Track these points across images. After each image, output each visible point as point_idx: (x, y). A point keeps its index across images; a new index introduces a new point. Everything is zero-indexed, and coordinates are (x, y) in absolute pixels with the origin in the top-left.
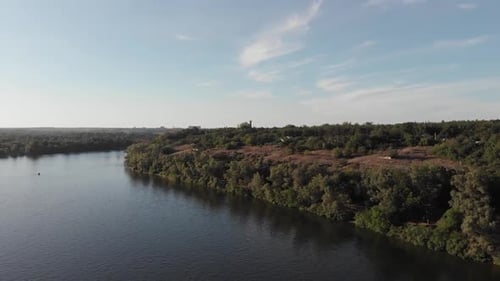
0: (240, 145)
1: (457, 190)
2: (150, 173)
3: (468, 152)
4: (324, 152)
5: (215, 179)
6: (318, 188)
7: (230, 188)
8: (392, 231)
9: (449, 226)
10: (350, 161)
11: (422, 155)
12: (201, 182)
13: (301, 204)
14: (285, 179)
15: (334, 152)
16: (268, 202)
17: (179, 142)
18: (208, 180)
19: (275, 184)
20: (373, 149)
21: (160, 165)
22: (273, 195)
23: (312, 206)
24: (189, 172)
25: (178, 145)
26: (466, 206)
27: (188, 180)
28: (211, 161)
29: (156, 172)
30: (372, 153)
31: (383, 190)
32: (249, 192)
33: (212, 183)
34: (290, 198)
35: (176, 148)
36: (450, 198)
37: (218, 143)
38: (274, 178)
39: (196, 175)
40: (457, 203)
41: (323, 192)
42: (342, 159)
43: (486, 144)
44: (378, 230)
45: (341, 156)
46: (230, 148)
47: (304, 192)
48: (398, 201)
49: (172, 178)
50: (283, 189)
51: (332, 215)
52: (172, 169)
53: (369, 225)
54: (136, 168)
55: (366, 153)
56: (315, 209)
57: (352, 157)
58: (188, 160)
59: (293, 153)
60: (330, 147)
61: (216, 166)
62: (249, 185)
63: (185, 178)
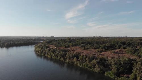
0: (69, 46)
1: (134, 67)
2: (43, 54)
3: (135, 52)
4: (93, 50)
5: (63, 58)
6: (94, 63)
7: (67, 61)
8: (116, 78)
9: (133, 78)
10: (101, 53)
11: (122, 52)
12: (58, 58)
13: (89, 68)
14: (84, 60)
15: (96, 50)
16: (79, 66)
17: (50, 44)
18: (60, 58)
19: (81, 61)
20: (107, 49)
21: (46, 52)
22: (80, 65)
23: (92, 69)
24: (55, 55)
25: (50, 45)
26: (138, 72)
27: (54, 58)
28: (61, 52)
29: (44, 54)
30: (107, 51)
31: (113, 66)
32: (73, 62)
33: (62, 59)
34: (85, 66)
35: (49, 46)
36: (132, 69)
37: (62, 46)
38: (81, 60)
39: (56, 56)
40: (135, 71)
41: (96, 65)
42: (99, 53)
43: (140, 49)
44: (112, 78)
45: (98, 52)
46: (66, 47)
47: (90, 65)
48: (118, 69)
49: (49, 57)
50: (83, 63)
51: (98, 72)
52: (49, 54)
53: (110, 76)
54: (38, 53)
55: (105, 51)
56: (93, 69)
57: (102, 52)
58: (54, 51)
59: (84, 50)
60: (95, 48)
61: (63, 54)
62: (73, 60)
63: (53, 57)
